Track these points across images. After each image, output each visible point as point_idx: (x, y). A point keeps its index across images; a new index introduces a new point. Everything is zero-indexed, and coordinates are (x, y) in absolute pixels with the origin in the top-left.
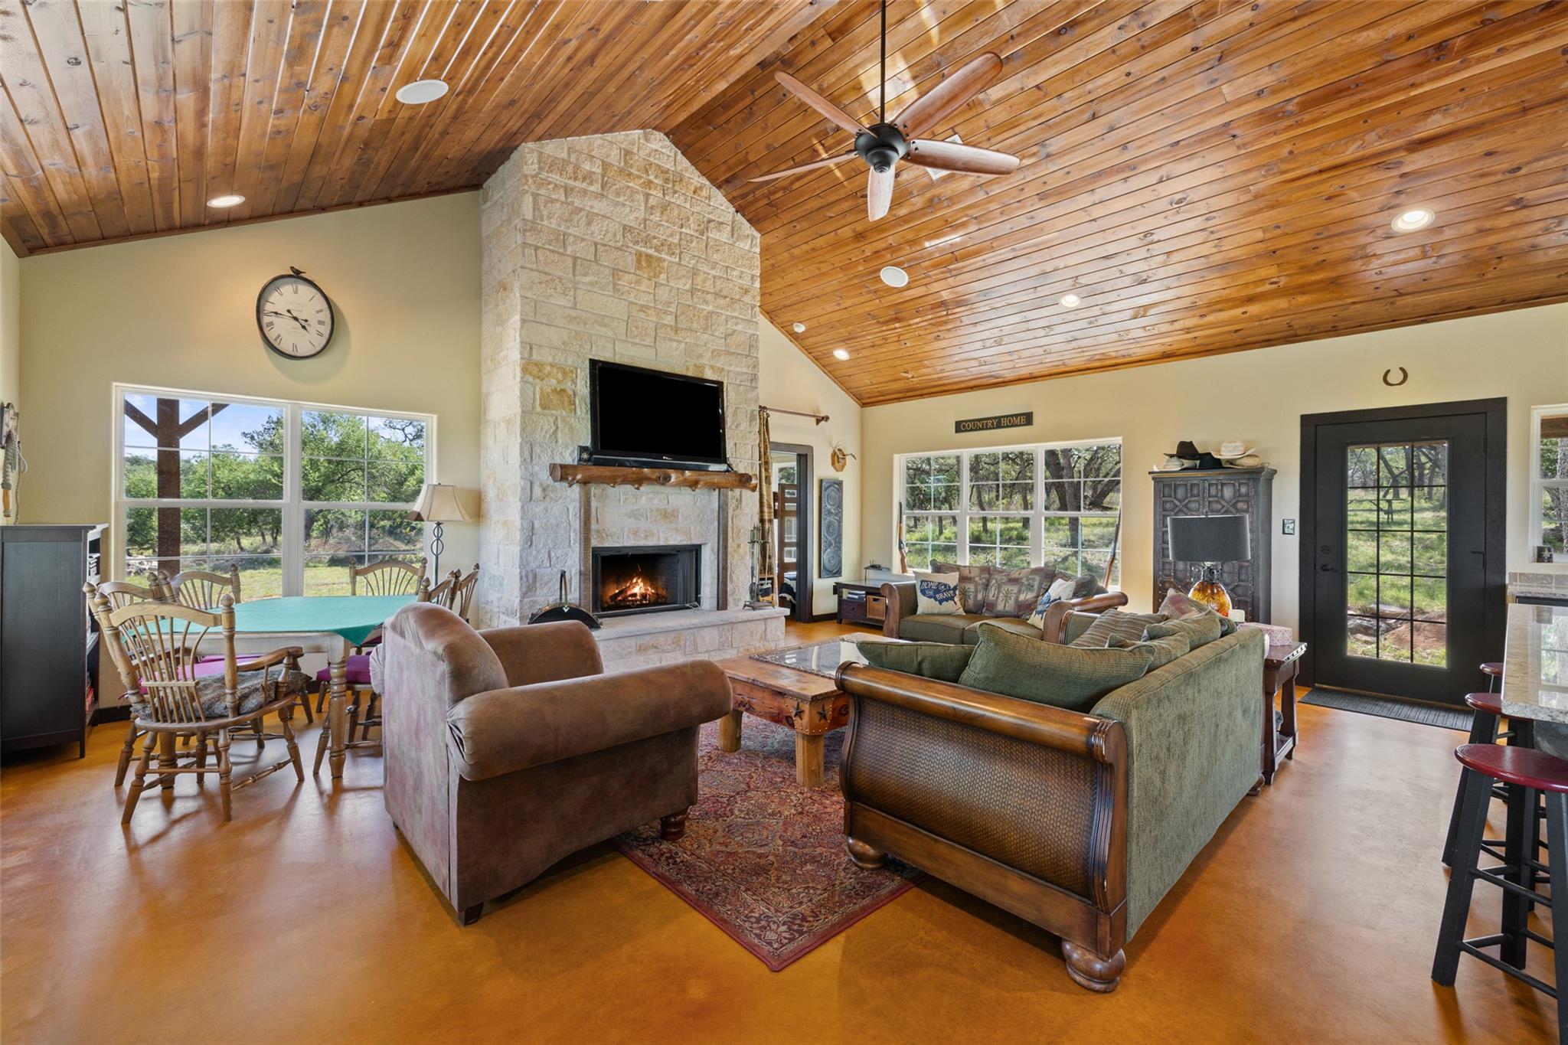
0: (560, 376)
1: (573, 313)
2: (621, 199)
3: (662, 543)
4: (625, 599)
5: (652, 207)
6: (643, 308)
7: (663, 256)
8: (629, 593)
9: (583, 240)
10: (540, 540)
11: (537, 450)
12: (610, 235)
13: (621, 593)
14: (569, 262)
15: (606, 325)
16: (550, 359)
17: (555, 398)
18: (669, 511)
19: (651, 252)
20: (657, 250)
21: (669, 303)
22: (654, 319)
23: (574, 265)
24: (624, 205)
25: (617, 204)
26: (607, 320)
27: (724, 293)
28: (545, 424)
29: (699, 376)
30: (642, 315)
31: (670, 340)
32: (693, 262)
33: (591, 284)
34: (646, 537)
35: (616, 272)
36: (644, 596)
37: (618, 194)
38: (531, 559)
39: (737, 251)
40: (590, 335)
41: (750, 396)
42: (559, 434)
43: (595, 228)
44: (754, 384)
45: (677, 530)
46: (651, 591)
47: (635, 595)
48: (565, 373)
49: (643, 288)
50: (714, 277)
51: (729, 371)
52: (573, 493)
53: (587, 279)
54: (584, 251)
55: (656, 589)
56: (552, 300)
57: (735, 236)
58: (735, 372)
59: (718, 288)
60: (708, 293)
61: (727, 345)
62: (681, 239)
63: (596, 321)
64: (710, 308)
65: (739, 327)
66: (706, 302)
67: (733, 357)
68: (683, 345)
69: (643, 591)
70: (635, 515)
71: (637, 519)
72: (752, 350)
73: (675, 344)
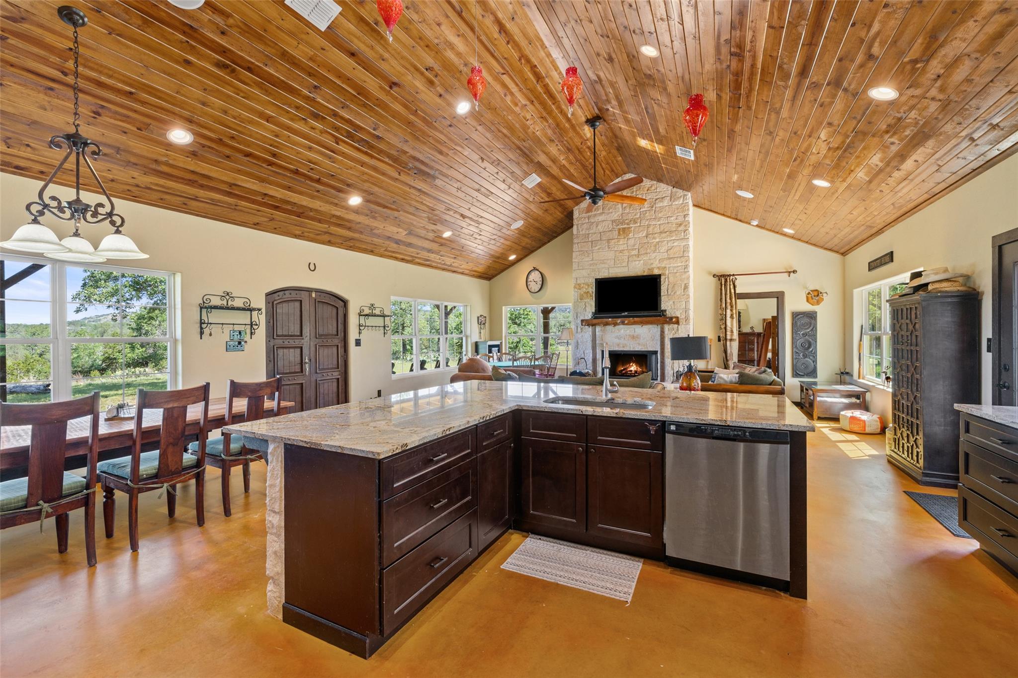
0: (587, 287)
1: (591, 262)
2: (611, 211)
3: (632, 349)
4: (626, 373)
5: (625, 207)
6: (621, 251)
7: (631, 226)
8: (628, 370)
9: (595, 233)
10: (580, 347)
11: (579, 315)
12: (606, 227)
13: (624, 369)
14: (590, 243)
15: (605, 263)
16: (583, 282)
17: (585, 295)
18: (635, 335)
19: (626, 226)
20: (628, 224)
21: (634, 245)
22: (627, 254)
23: (592, 244)
24: (612, 212)
25: (609, 213)
26: (605, 261)
27: (666, 230)
28: (582, 305)
29: (651, 273)
30: (621, 254)
31: (635, 261)
32: (647, 222)
33: (599, 249)
34: (623, 347)
35: (609, 241)
36: (636, 372)
37: (609, 210)
38: (577, 353)
39: (673, 207)
40: (598, 269)
41: (683, 277)
42: (587, 308)
43: (599, 227)
44: (686, 270)
45: (639, 344)
46: (639, 369)
47: (631, 371)
48: (588, 286)
49: (620, 243)
50: (660, 225)
51: (669, 267)
52: (589, 330)
53: (597, 248)
54: (596, 237)
55: (642, 369)
56: (584, 260)
57: (672, 200)
58: (672, 267)
59: (662, 229)
60: (655, 233)
61: (668, 255)
62: (640, 215)
63: (601, 263)
64: (657, 240)
65: (675, 244)
66: (654, 238)
67: (672, 260)
68: (642, 262)
69: (635, 369)
70: (619, 338)
71: (619, 339)
72: (685, 253)
73: (637, 262)
